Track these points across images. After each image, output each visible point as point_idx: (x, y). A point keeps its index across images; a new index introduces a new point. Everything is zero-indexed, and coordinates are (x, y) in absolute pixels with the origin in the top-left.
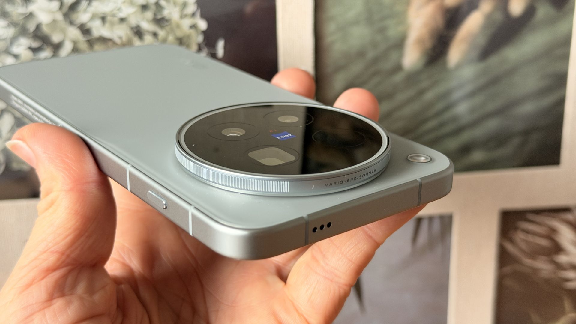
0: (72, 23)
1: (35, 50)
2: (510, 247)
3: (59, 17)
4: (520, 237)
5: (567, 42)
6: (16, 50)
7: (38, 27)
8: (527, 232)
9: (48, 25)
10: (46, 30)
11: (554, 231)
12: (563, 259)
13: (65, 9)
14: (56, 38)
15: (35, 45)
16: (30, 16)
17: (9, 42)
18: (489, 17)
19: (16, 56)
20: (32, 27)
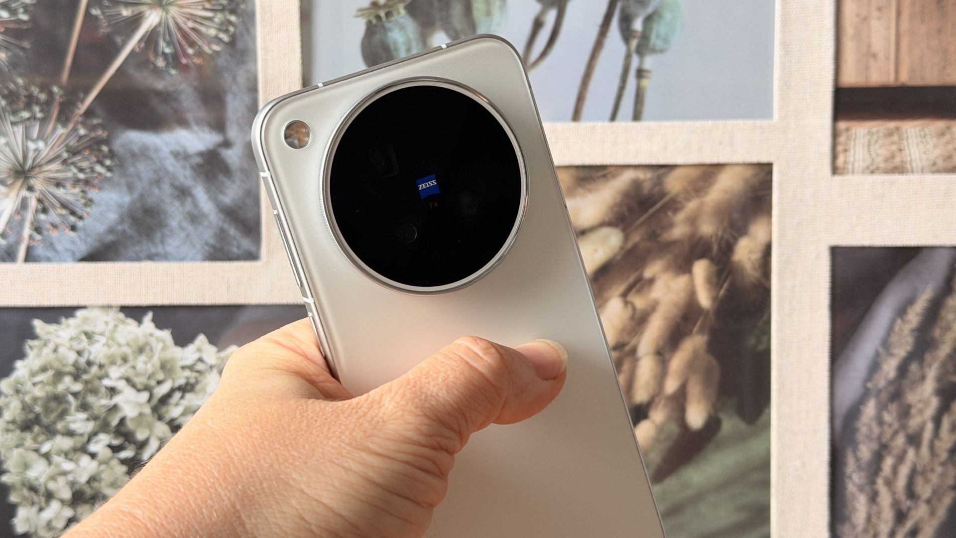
0: (160, 418)
1: (115, 449)
3: (147, 410)
5: (765, 465)
6: (92, 448)
7: (122, 421)
9: (133, 419)
10: (130, 425)
13: (155, 401)
14: (140, 436)
15: (116, 442)
16: (114, 408)
17: (85, 438)
18: (660, 429)
19: (93, 456)
20: (115, 422)
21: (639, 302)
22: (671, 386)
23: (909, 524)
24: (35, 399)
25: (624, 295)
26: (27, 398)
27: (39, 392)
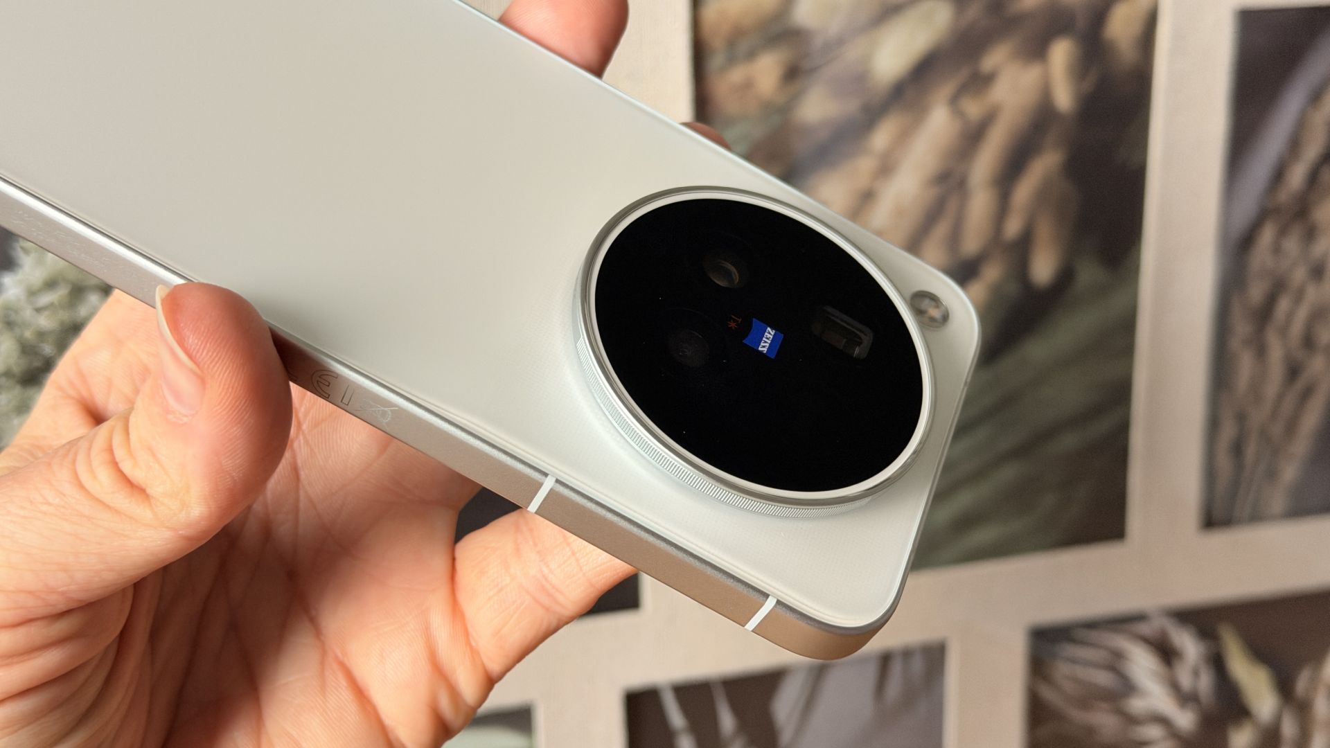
2: (1047, 693)
4: (1062, 670)
8: (1074, 661)
11: (1118, 655)
12: (1137, 705)
21: (973, 108)
22: (1013, 227)
23: (1300, 385)
24: (41, 335)
25: (954, 101)
26: (28, 334)
27: (45, 322)
